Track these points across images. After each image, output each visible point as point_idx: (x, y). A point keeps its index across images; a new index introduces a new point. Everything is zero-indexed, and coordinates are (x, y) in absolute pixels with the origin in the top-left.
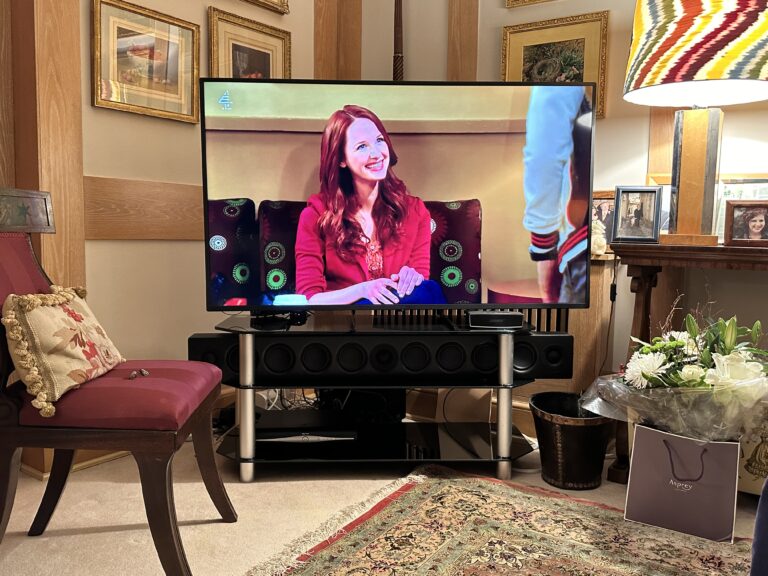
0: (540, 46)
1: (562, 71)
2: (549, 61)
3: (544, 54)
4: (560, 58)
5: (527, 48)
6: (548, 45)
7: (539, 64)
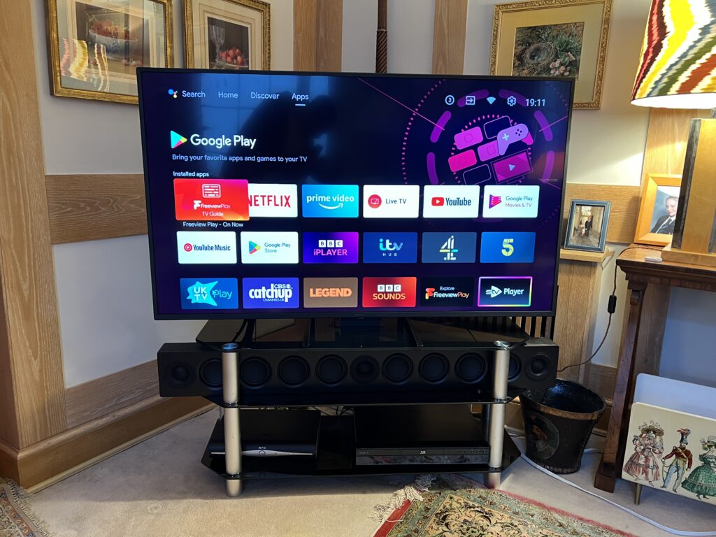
0: (535, 28)
1: (557, 57)
2: (544, 45)
3: (538, 37)
4: (555, 42)
5: (520, 30)
6: (544, 28)
7: (532, 47)
